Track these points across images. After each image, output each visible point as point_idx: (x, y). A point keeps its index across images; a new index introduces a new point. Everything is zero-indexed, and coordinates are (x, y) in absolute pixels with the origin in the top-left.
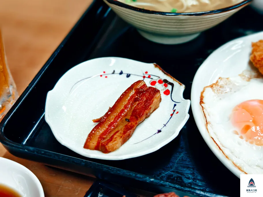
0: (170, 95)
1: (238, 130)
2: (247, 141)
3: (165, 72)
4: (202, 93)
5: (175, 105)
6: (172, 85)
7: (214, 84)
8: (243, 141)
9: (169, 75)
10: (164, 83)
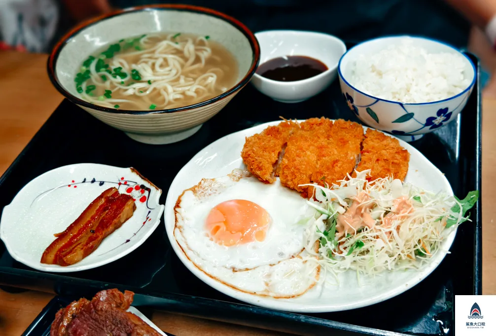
0: (145, 202)
1: (209, 232)
2: (216, 242)
3: (143, 177)
4: (180, 197)
5: (150, 212)
6: (149, 190)
7: (196, 186)
8: (212, 243)
9: (147, 179)
10: (141, 189)
